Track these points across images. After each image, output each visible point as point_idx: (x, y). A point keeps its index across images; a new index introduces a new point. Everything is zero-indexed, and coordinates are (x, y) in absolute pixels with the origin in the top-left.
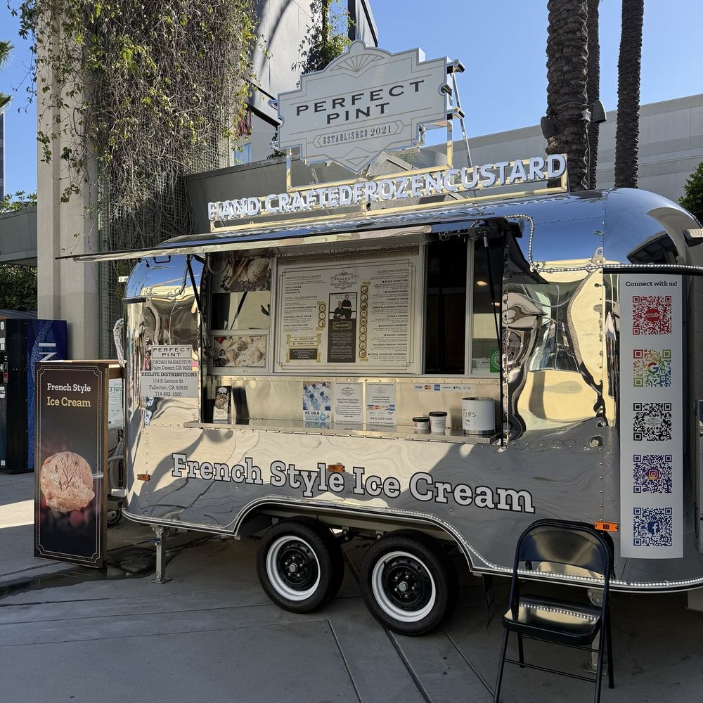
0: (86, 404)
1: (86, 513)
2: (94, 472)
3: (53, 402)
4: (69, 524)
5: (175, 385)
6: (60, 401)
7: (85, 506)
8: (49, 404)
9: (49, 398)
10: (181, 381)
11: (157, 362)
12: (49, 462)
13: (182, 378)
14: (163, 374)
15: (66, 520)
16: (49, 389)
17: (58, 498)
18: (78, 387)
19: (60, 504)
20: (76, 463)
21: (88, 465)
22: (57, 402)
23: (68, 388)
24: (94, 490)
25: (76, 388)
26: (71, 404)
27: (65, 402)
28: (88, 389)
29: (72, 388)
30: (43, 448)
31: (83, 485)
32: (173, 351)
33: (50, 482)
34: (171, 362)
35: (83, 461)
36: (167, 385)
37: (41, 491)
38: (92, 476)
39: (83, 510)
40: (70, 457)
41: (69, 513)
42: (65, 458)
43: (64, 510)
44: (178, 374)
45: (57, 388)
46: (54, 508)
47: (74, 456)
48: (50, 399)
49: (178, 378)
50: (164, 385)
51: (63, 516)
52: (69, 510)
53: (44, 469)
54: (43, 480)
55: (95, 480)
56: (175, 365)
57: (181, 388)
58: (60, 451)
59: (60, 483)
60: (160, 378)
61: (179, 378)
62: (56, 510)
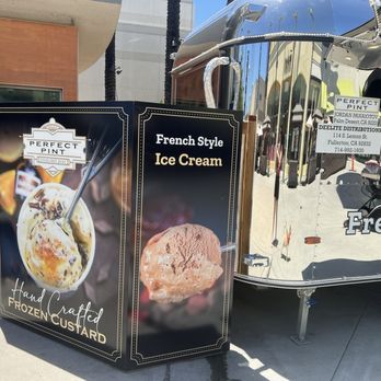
0: (217, 162)
1: (211, 294)
2: (223, 243)
3: (164, 161)
4: (186, 314)
5: (358, 140)
6: (177, 160)
7: (210, 286)
8: (158, 163)
9: (158, 155)
10: (365, 137)
11: (340, 114)
12: (156, 241)
13: (366, 133)
14: (346, 129)
15: (180, 311)
16: (158, 142)
17: (169, 285)
18: (206, 140)
19: (172, 293)
20: (199, 237)
21: (215, 237)
22: (171, 161)
23: (190, 141)
24: (223, 266)
25: (203, 141)
26: (194, 162)
27: (184, 160)
28: (220, 143)
29: (197, 142)
30: (147, 223)
31: (207, 263)
32: (360, 104)
33: (157, 267)
34: (356, 115)
35: (208, 234)
36: (349, 140)
37: (142, 283)
38: (220, 250)
39: (205, 293)
40: (190, 230)
41: (185, 302)
42: (182, 233)
43: (178, 299)
44: (362, 129)
45: (172, 141)
46: (163, 300)
47: (194, 229)
48: (161, 157)
49: (361, 133)
50: (345, 140)
51: (176, 306)
52: (187, 297)
53: (148, 252)
54: (146, 267)
55: (224, 254)
56: (360, 119)
57: (364, 144)
58: (174, 224)
59: (173, 266)
60: (342, 132)
61: (363, 133)
62: (166, 302)
